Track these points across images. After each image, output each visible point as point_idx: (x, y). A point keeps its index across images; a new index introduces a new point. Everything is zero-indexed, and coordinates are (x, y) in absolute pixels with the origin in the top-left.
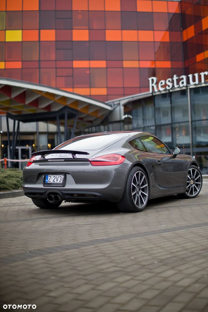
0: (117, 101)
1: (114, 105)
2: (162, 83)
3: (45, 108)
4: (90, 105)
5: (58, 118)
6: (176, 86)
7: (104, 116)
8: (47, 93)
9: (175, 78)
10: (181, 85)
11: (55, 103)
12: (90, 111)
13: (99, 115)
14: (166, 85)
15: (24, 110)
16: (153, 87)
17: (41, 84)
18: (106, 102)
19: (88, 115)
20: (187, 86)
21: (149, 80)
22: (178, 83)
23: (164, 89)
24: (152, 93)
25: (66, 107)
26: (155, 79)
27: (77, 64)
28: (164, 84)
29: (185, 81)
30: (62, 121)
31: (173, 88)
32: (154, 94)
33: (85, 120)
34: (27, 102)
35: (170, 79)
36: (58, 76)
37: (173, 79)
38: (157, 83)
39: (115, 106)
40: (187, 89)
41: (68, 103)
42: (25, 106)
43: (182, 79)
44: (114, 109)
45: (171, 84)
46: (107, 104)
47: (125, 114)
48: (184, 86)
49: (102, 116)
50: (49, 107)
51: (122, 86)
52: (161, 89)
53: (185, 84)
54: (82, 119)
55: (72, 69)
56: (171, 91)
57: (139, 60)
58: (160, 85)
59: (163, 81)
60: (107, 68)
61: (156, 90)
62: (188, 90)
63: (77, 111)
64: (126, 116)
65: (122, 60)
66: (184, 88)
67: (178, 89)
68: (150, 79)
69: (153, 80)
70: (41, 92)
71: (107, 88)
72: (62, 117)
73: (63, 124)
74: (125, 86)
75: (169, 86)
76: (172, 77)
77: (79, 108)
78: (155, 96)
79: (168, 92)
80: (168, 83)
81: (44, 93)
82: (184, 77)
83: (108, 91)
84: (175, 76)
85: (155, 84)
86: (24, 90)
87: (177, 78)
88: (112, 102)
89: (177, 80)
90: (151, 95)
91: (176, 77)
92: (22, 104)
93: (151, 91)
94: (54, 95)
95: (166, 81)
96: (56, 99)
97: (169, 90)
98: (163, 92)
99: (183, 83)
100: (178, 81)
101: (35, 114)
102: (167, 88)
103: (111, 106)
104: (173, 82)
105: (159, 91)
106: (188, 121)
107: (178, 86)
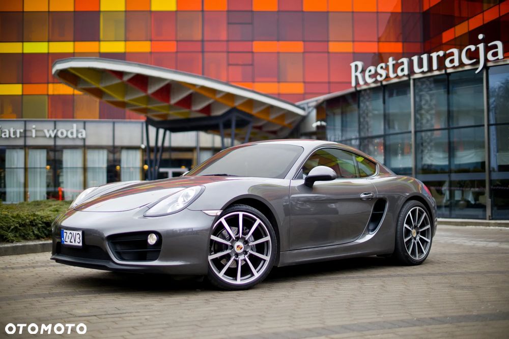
0: (313, 101)
1: (309, 107)
2: (370, 71)
3: (202, 111)
4: (271, 107)
5: (221, 126)
6: (392, 75)
7: (294, 125)
8: (203, 88)
9: (391, 62)
10: (400, 74)
11: (216, 102)
12: (272, 117)
13: (287, 122)
14: (376, 73)
15: (171, 112)
16: (356, 77)
17: (205, 76)
18: (297, 104)
19: (269, 123)
20: (409, 76)
21: (351, 67)
22: (395, 71)
23: (374, 79)
24: (355, 87)
25: (234, 110)
26: (360, 64)
27: (259, 46)
28: (373, 72)
29: (406, 66)
30: (228, 131)
31: (387, 79)
32: (358, 89)
33: (265, 129)
34: (173, 101)
35: (383, 65)
36: (231, 65)
37: (388, 64)
38: (363, 71)
39: (310, 109)
40: (410, 79)
41: (237, 104)
42: (171, 107)
43: (402, 63)
44: (309, 113)
45: (383, 73)
46: (298, 107)
47: (317, 120)
48: (404, 75)
49: (290, 124)
50: (207, 109)
51: (327, 80)
52: (369, 80)
53: (406, 72)
54: (260, 128)
55: (251, 54)
56: (384, 83)
57: (353, 41)
58: (367, 74)
59: (372, 68)
60: (304, 52)
61: (361, 82)
62: (412, 82)
63: (251, 116)
64: (319, 123)
65: (328, 41)
66: (405, 78)
67: (396, 80)
68: (353, 65)
69: (356, 66)
70: (194, 85)
71: (304, 82)
72: (227, 125)
73: (229, 135)
74: (332, 80)
75: (381, 76)
76: (386, 62)
77: (254, 112)
78: (360, 91)
79: (379, 84)
80: (380, 71)
81: (197, 87)
82: (405, 60)
83: (305, 87)
84: (391, 59)
85: (361, 72)
86: (166, 83)
87: (394, 62)
88: (305, 104)
89: (393, 65)
90: (353, 90)
91: (393, 60)
92: (166, 104)
93: (353, 84)
94: (214, 91)
95: (377, 67)
96: (218, 96)
97: (381, 82)
98: (373, 85)
99: (402, 70)
100: (395, 67)
101: (189, 120)
102: (379, 78)
103: (304, 109)
104: (387, 68)
105: (366, 83)
106: (410, 132)
107: (395, 75)
